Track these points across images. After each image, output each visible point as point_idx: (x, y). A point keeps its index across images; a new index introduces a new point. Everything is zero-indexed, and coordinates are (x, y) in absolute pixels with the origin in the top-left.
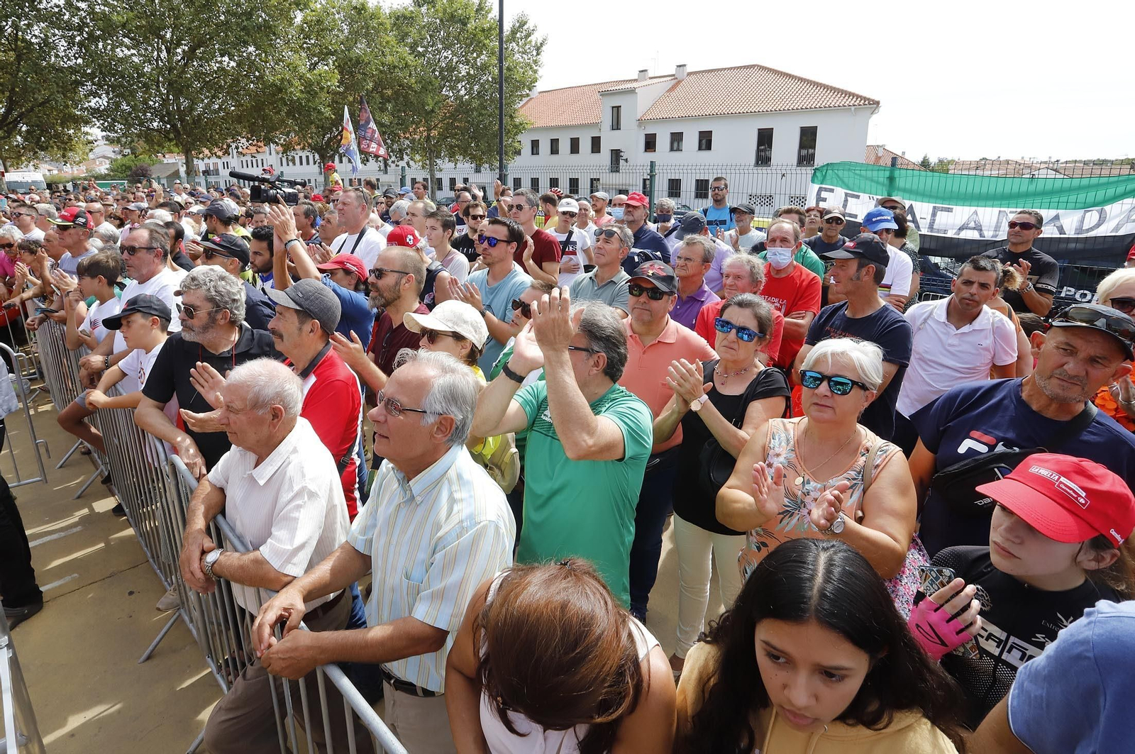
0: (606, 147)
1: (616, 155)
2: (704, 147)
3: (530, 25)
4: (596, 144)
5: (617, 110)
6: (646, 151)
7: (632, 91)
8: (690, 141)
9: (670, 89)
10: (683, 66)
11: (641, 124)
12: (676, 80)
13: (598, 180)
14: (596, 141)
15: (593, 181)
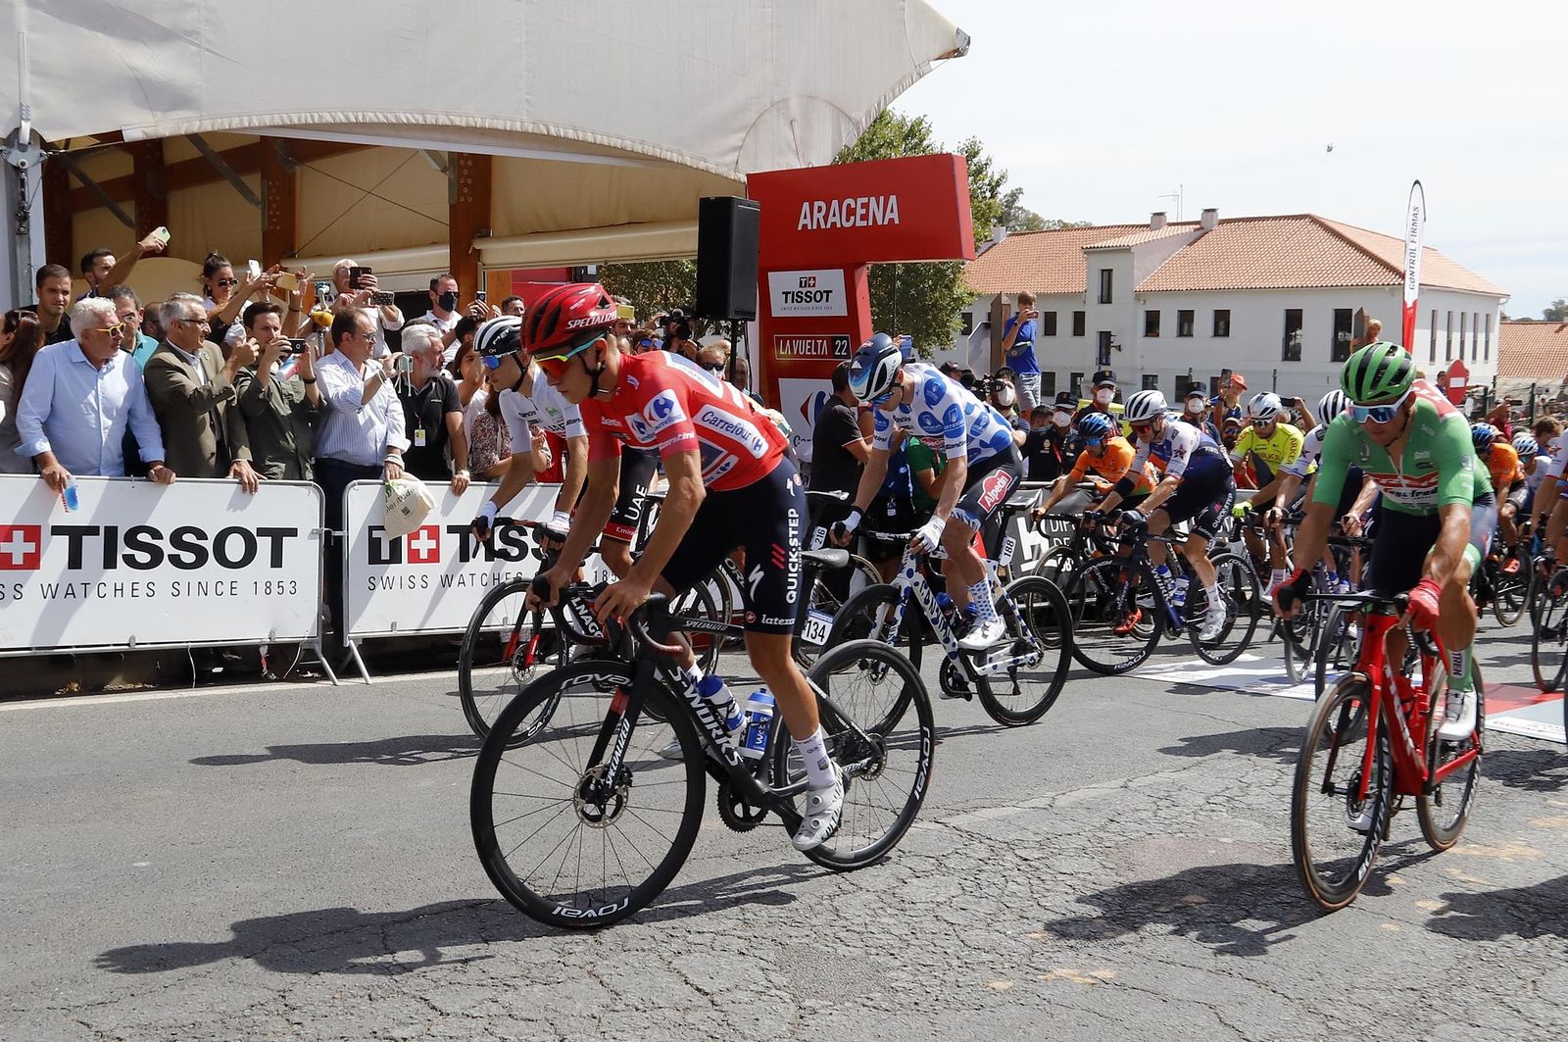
0: (1092, 328)
1: (1105, 338)
2: (1221, 332)
3: (982, 158)
4: (1079, 323)
5: (1107, 274)
6: (1146, 335)
7: (1126, 250)
8: (1203, 323)
9: (1190, 245)
10: (1214, 210)
11: (1139, 296)
12: (1202, 231)
13: (1081, 375)
14: (1079, 319)
15: (1075, 376)
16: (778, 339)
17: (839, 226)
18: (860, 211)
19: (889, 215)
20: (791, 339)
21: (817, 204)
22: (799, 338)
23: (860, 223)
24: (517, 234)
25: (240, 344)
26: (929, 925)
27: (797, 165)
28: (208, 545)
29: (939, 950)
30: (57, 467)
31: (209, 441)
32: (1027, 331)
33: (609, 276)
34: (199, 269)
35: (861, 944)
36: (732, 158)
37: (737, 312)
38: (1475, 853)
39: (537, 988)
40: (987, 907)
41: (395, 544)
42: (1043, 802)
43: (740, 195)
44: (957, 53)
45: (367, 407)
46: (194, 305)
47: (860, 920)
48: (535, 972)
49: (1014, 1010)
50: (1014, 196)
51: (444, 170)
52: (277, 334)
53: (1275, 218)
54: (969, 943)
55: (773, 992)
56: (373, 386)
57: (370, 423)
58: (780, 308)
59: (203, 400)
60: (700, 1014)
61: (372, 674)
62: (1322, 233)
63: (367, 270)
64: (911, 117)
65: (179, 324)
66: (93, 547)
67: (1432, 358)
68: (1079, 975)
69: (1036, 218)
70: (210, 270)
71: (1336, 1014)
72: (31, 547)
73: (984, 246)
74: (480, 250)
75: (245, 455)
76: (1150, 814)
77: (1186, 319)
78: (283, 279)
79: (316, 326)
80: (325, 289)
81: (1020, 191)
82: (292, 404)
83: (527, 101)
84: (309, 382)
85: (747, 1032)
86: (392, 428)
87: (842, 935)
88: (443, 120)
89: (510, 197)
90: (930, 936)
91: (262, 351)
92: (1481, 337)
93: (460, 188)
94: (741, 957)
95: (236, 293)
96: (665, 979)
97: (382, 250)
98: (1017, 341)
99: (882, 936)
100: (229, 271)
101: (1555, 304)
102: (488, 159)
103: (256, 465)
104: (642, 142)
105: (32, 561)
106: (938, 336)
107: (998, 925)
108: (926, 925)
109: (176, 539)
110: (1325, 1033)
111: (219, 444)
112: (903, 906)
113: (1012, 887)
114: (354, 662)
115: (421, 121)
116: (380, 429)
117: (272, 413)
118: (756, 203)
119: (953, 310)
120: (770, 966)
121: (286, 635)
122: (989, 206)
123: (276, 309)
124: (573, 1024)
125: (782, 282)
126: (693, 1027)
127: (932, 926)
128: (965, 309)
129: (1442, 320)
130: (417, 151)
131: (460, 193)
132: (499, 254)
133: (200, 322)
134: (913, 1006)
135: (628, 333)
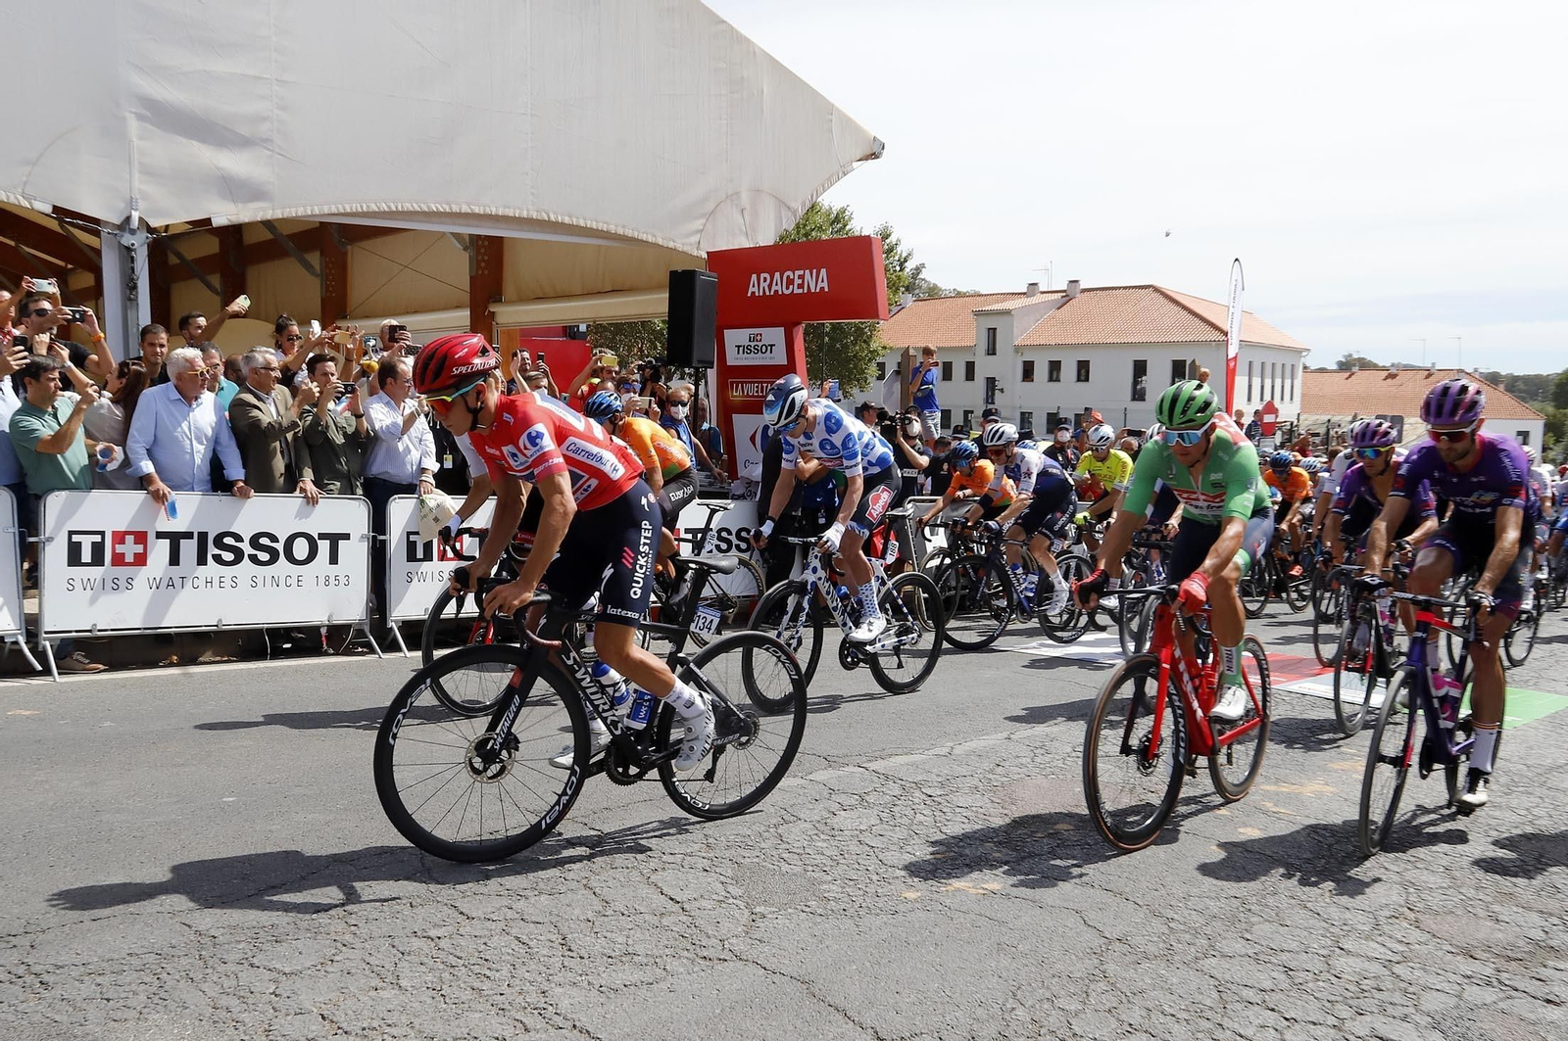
0: (980, 375)
1: (991, 383)
2: (1083, 378)
3: (893, 239)
4: (970, 371)
5: (992, 332)
6: (1024, 381)
7: (1007, 313)
8: (1069, 371)
9: (1059, 309)
10: (1076, 281)
11: (1018, 349)
12: (1067, 298)
13: (972, 412)
14: (970, 368)
15: (966, 413)
16: (732, 383)
17: (780, 293)
18: (798, 281)
19: (820, 285)
20: (742, 383)
21: (763, 275)
22: (749, 382)
23: (796, 291)
24: (524, 299)
25: (304, 387)
26: (854, 848)
27: (746, 243)
28: (280, 546)
29: (862, 868)
30: (161, 485)
31: (279, 464)
32: (929, 377)
33: (596, 333)
34: (272, 328)
35: (800, 863)
36: (695, 239)
37: (699, 362)
38: (1284, 790)
39: (543, 898)
40: (899, 834)
41: (428, 546)
42: (944, 751)
43: (701, 268)
44: (874, 156)
45: (405, 437)
46: (267, 356)
47: (799, 844)
48: (542, 885)
49: (921, 914)
50: (918, 270)
51: (465, 249)
52: (334, 379)
53: (1125, 288)
54: (886, 862)
55: (731, 900)
56: (410, 421)
57: (408, 450)
58: (733, 359)
59: (275, 431)
60: (673, 919)
61: (409, 650)
62: (1162, 299)
63: (402, 328)
64: (836, 207)
65: (255, 371)
66: (189, 548)
67: (1249, 399)
68: (973, 888)
69: (935, 287)
70: (281, 328)
71: (1176, 917)
72: (139, 549)
73: (895, 309)
74: (494, 313)
75: (308, 475)
76: (1029, 760)
77: (1055, 367)
78: (340, 336)
79: (365, 372)
80: (372, 343)
81: (923, 265)
82: (345, 435)
83: (532, 194)
84: (358, 416)
85: (710, 932)
86: (424, 454)
87: (784, 855)
88: (465, 209)
89: (518, 270)
90: (855, 857)
91: (321, 392)
92: (1288, 383)
93: (478, 262)
94: (705, 874)
95: (301, 347)
96: (645, 891)
97: (416, 312)
98: (922, 385)
99: (817, 857)
100: (295, 329)
101: (1345, 356)
102: (501, 238)
103: (318, 483)
104: (624, 227)
105: (141, 560)
106: (858, 381)
107: (909, 849)
108: (851, 847)
109: (254, 542)
110: (1167, 932)
111: (288, 467)
112: (833, 833)
113: (919, 817)
114: (395, 639)
115: (448, 210)
116: (415, 455)
117: (329, 442)
118: (715, 274)
119: (870, 360)
120: (729, 881)
121: (340, 619)
122: (899, 278)
123: (332, 359)
124: (572, 926)
125: (735, 337)
126: (667, 929)
127: (856, 848)
128: (880, 360)
129: (1257, 369)
130: (444, 234)
131: (478, 266)
132: (510, 315)
133: (272, 370)
134: (841, 911)
135: (613, 378)
